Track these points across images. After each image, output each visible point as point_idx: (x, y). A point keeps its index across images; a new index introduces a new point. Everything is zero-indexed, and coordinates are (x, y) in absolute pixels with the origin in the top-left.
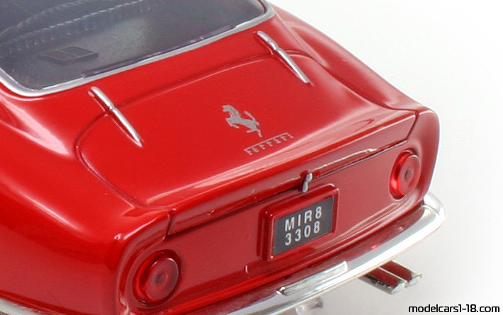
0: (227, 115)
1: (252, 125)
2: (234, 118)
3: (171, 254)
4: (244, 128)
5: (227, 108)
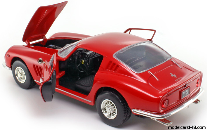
0: (171, 75)
1: (175, 76)
2: (172, 75)
3: (167, 99)
4: (174, 77)
5: (170, 73)
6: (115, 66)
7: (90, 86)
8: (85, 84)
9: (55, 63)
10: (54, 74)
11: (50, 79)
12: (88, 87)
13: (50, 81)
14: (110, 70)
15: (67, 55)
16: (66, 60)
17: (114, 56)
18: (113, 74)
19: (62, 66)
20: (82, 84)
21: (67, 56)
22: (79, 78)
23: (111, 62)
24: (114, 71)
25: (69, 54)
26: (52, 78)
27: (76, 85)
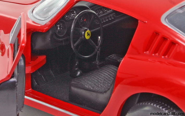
6: (167, 43)
7: (105, 92)
8: (93, 85)
9: (23, 36)
10: (22, 63)
11: (12, 75)
12: (101, 93)
13: (12, 80)
14: (155, 53)
15: (50, 19)
16: (48, 31)
17: (164, 21)
18: (161, 62)
19: (39, 44)
20: (87, 86)
21: (52, 20)
22: (79, 73)
23: (156, 34)
24: (164, 55)
25: (55, 15)
26: (18, 72)
27: (73, 88)
